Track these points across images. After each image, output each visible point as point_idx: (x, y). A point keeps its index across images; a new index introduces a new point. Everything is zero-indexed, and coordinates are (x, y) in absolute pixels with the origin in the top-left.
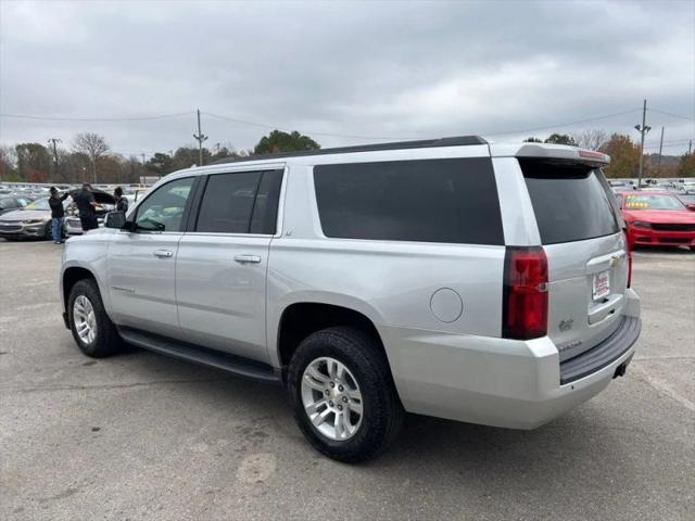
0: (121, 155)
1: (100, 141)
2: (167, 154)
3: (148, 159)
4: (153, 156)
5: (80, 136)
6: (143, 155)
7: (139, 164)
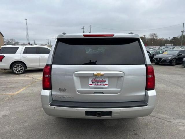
0: (163, 38)
1: (156, 35)
2: (177, 37)
3: (171, 39)
4: (172, 38)
5: (151, 34)
6: (169, 38)
7: (168, 40)
